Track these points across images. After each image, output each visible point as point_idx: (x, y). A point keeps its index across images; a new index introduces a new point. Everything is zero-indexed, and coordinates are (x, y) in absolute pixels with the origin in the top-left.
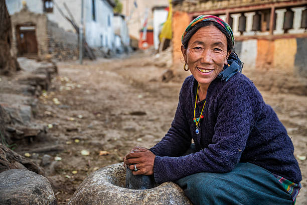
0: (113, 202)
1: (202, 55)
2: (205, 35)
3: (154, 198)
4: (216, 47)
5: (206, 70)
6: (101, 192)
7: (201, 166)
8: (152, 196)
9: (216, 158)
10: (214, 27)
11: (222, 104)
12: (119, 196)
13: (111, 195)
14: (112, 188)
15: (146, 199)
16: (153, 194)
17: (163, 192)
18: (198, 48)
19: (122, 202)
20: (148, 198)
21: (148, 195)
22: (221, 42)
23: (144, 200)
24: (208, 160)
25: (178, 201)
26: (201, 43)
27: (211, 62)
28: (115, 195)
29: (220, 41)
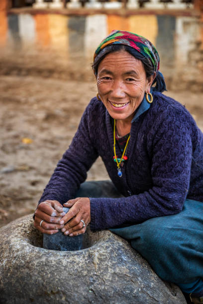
0: (61, 271)
1: (112, 87)
2: (113, 63)
3: (105, 257)
4: (129, 77)
5: (118, 104)
6: (37, 261)
7: (149, 211)
8: (101, 255)
9: (165, 203)
10: (126, 53)
11: (157, 141)
12: (64, 262)
13: (54, 263)
14: (48, 253)
15: (96, 261)
16: (101, 252)
17: (110, 248)
18: (108, 78)
19: (72, 269)
20: (98, 258)
21: (97, 254)
22: (133, 71)
23: (95, 262)
24: (156, 204)
25: (129, 255)
26: (109, 73)
27: (123, 95)
28: (59, 262)
29: (133, 69)
